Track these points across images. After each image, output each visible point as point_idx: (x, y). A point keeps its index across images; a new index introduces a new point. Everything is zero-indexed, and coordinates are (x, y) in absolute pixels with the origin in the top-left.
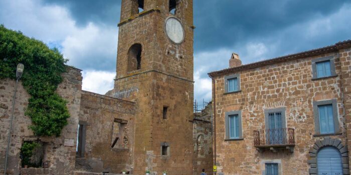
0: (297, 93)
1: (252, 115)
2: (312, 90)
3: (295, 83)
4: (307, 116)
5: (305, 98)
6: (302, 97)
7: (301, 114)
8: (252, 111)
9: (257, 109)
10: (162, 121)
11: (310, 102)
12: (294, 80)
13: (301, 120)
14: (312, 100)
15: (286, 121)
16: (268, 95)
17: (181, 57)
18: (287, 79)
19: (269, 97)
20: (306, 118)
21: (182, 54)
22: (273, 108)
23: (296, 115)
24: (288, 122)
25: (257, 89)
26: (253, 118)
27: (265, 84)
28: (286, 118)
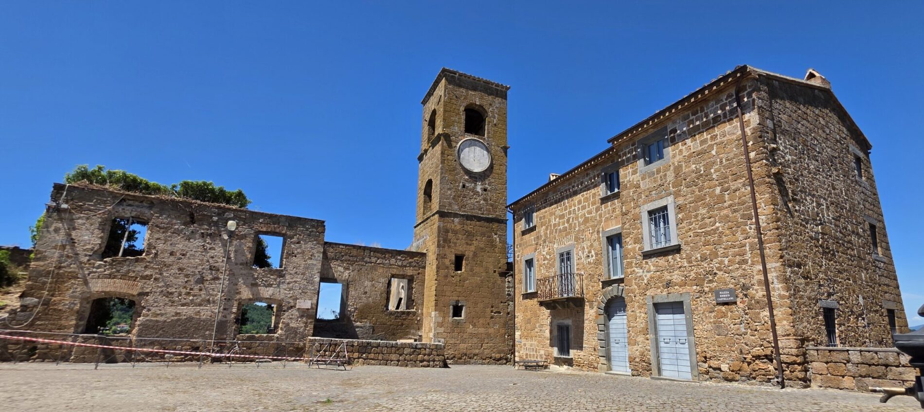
0: (586, 220)
1: (545, 259)
2: (600, 216)
3: (584, 208)
4: (595, 253)
5: (594, 227)
6: (591, 226)
7: (590, 252)
8: (545, 253)
9: (550, 249)
10: (453, 275)
11: (598, 232)
12: (584, 202)
13: (589, 260)
14: (601, 229)
15: (575, 264)
16: (559, 228)
17: (485, 190)
18: (577, 203)
19: (560, 231)
20: (594, 258)
21: (487, 186)
22: (563, 246)
23: (585, 254)
24: (577, 265)
25: (550, 221)
26: (546, 262)
27: (557, 213)
28: (575, 259)
